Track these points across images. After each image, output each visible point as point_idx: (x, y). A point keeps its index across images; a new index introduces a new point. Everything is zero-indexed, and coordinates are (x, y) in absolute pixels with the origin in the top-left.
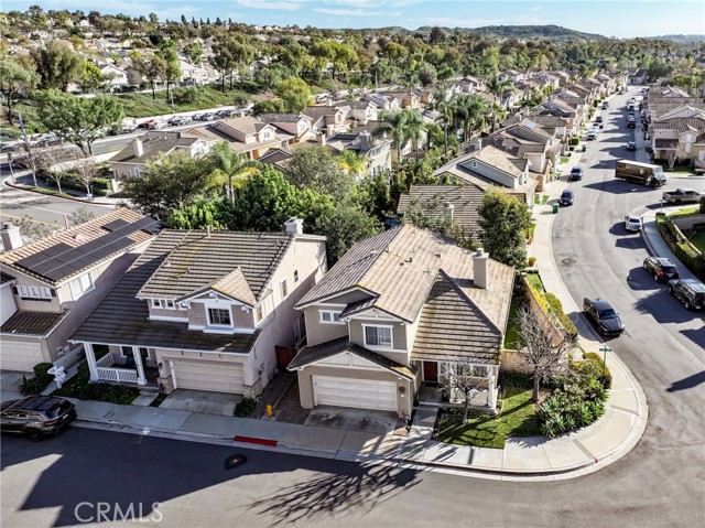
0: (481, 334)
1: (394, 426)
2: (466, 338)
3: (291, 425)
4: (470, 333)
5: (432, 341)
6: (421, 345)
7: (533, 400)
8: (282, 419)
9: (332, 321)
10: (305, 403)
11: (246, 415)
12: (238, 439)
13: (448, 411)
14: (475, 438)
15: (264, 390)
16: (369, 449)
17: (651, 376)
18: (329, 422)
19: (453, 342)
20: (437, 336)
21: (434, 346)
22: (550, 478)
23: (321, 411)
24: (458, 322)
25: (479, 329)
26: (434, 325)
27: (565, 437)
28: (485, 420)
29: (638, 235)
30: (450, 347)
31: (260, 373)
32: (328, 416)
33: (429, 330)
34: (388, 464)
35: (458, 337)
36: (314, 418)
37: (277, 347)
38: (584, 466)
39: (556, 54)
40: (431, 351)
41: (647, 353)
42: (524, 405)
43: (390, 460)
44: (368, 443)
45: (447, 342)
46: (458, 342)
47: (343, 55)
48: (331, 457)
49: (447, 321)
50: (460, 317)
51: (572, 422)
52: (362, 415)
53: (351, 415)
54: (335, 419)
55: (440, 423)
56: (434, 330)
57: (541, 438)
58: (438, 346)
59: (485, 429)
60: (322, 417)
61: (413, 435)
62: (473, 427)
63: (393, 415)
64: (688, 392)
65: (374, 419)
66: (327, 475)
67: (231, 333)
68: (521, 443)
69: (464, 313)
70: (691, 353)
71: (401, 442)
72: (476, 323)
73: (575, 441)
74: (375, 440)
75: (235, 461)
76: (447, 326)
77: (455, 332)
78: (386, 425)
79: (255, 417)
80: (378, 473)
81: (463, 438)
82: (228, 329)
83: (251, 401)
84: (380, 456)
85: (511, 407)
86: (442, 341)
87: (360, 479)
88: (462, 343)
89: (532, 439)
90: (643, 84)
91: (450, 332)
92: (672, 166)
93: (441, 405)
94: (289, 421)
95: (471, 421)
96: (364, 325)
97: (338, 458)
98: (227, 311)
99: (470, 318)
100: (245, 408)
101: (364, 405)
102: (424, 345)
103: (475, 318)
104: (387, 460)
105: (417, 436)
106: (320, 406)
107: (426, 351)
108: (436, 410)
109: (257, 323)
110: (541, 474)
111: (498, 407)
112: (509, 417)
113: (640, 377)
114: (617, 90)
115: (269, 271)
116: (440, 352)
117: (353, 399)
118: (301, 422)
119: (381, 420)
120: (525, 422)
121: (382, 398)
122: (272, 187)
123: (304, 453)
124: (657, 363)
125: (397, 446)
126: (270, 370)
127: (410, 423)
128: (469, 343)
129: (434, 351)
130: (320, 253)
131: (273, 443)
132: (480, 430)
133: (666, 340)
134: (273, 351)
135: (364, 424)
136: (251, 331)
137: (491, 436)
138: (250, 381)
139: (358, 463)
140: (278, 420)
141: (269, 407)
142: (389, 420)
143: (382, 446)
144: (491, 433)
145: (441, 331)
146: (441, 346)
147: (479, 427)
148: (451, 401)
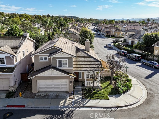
0: (94, 62)
1: (68, 96)
2: (90, 64)
3: (29, 99)
4: (90, 62)
5: (79, 65)
6: (75, 67)
7: (111, 84)
8: (26, 97)
9: (44, 61)
10: (34, 91)
11: (11, 97)
12: (8, 106)
13: (85, 89)
14: (98, 97)
15: (17, 88)
16: (62, 104)
17: (137, 76)
18: (44, 97)
19: (86, 65)
20: (80, 64)
21: (80, 67)
22: (129, 107)
23: (40, 93)
24: (85, 60)
25: (93, 61)
26: (78, 61)
27: (126, 94)
28: (99, 91)
29: (111, 48)
30: (85, 67)
31: (16, 82)
32: (43, 95)
33: (77, 62)
34: (71, 109)
35: (87, 64)
36: (38, 96)
37: (21, 73)
38: (137, 102)
39: (75, 20)
40: (79, 68)
41: (132, 71)
42: (108, 85)
43: (71, 107)
44: (61, 102)
45: (84, 65)
46: (87, 65)
47: (27, 17)
48: (48, 109)
49: (82, 60)
50: (86, 58)
51: (127, 89)
52: (55, 93)
53: (52, 93)
54: (46, 95)
55: (84, 93)
56: (78, 62)
57: (119, 95)
58: (81, 67)
59: (100, 93)
60: (41, 95)
61: (76, 98)
62: (96, 93)
63: (67, 92)
64: (150, 79)
65: (60, 94)
66: (49, 115)
67: (5, 67)
68: (114, 97)
69: (87, 57)
70: (143, 70)
71: (73, 101)
72: (92, 60)
73: (129, 94)
74: (64, 101)
75: (8, 115)
76: (82, 61)
77: (85, 62)
78: (65, 96)
79: (15, 97)
80: (69, 112)
81: (94, 97)
82: (4, 65)
83: (13, 92)
84: (67, 106)
85: (104, 86)
86: (82, 65)
87: (63, 116)
88: (89, 65)
89: (116, 95)
90: (95, 25)
91: (84, 62)
92: (110, 36)
93: (82, 88)
94: (29, 98)
95: (95, 91)
96: (57, 59)
97: (51, 109)
98: (3, 59)
99: (89, 58)
100: (10, 95)
101: (56, 90)
102: (77, 67)
103: (91, 58)
104: (70, 108)
105: (78, 98)
106: (39, 92)
107: (78, 68)
108: (81, 89)
109: (15, 63)
110: (126, 106)
111: (101, 87)
112: (106, 89)
113: (134, 77)
114: (90, 26)
115: (19, 46)
116: (82, 68)
117: (52, 88)
118: (33, 97)
119: (63, 94)
120: (111, 90)
121: (63, 87)
122: (16, 29)
123: (37, 109)
124: (136, 73)
125: (72, 102)
126: (19, 82)
127: (74, 94)
128: (91, 65)
129: (81, 68)
130: (33, 47)
131: (24, 106)
132: (99, 94)
133: (134, 68)
134: (20, 74)
135: (57, 96)
136: (13, 66)
137: (103, 96)
138: (12, 84)
139: (60, 110)
140: (24, 98)
141: (20, 93)
142: (66, 94)
143: (67, 103)
144: (103, 95)
145: (81, 62)
146: (82, 67)
147: (98, 93)
148: (86, 86)
